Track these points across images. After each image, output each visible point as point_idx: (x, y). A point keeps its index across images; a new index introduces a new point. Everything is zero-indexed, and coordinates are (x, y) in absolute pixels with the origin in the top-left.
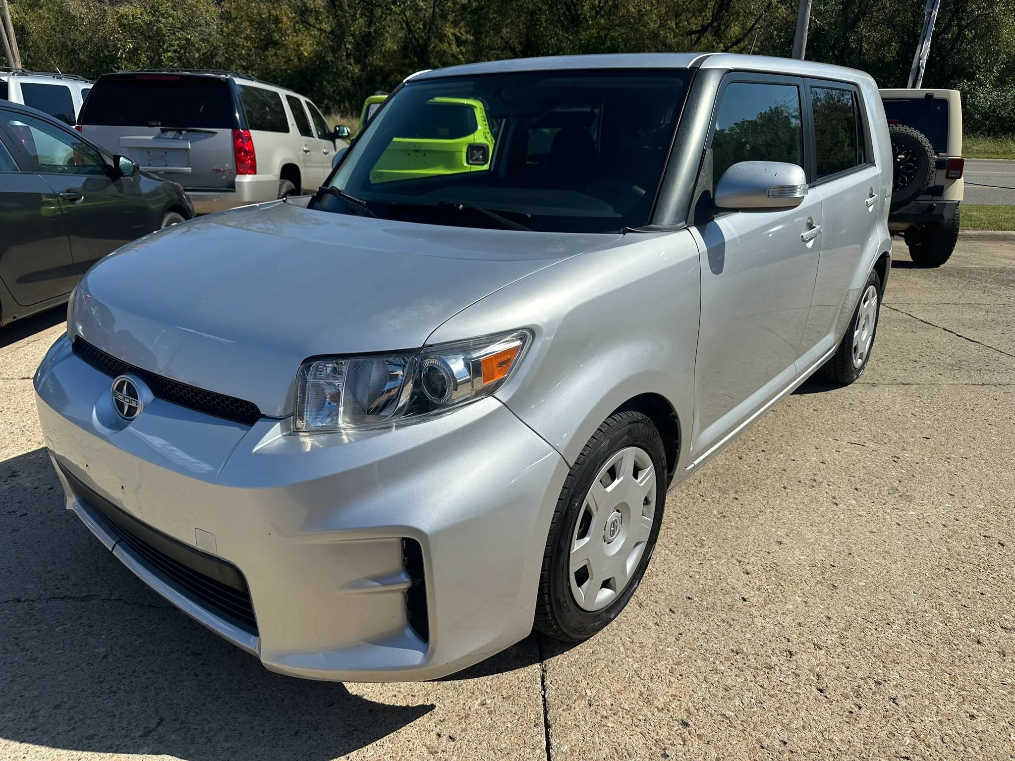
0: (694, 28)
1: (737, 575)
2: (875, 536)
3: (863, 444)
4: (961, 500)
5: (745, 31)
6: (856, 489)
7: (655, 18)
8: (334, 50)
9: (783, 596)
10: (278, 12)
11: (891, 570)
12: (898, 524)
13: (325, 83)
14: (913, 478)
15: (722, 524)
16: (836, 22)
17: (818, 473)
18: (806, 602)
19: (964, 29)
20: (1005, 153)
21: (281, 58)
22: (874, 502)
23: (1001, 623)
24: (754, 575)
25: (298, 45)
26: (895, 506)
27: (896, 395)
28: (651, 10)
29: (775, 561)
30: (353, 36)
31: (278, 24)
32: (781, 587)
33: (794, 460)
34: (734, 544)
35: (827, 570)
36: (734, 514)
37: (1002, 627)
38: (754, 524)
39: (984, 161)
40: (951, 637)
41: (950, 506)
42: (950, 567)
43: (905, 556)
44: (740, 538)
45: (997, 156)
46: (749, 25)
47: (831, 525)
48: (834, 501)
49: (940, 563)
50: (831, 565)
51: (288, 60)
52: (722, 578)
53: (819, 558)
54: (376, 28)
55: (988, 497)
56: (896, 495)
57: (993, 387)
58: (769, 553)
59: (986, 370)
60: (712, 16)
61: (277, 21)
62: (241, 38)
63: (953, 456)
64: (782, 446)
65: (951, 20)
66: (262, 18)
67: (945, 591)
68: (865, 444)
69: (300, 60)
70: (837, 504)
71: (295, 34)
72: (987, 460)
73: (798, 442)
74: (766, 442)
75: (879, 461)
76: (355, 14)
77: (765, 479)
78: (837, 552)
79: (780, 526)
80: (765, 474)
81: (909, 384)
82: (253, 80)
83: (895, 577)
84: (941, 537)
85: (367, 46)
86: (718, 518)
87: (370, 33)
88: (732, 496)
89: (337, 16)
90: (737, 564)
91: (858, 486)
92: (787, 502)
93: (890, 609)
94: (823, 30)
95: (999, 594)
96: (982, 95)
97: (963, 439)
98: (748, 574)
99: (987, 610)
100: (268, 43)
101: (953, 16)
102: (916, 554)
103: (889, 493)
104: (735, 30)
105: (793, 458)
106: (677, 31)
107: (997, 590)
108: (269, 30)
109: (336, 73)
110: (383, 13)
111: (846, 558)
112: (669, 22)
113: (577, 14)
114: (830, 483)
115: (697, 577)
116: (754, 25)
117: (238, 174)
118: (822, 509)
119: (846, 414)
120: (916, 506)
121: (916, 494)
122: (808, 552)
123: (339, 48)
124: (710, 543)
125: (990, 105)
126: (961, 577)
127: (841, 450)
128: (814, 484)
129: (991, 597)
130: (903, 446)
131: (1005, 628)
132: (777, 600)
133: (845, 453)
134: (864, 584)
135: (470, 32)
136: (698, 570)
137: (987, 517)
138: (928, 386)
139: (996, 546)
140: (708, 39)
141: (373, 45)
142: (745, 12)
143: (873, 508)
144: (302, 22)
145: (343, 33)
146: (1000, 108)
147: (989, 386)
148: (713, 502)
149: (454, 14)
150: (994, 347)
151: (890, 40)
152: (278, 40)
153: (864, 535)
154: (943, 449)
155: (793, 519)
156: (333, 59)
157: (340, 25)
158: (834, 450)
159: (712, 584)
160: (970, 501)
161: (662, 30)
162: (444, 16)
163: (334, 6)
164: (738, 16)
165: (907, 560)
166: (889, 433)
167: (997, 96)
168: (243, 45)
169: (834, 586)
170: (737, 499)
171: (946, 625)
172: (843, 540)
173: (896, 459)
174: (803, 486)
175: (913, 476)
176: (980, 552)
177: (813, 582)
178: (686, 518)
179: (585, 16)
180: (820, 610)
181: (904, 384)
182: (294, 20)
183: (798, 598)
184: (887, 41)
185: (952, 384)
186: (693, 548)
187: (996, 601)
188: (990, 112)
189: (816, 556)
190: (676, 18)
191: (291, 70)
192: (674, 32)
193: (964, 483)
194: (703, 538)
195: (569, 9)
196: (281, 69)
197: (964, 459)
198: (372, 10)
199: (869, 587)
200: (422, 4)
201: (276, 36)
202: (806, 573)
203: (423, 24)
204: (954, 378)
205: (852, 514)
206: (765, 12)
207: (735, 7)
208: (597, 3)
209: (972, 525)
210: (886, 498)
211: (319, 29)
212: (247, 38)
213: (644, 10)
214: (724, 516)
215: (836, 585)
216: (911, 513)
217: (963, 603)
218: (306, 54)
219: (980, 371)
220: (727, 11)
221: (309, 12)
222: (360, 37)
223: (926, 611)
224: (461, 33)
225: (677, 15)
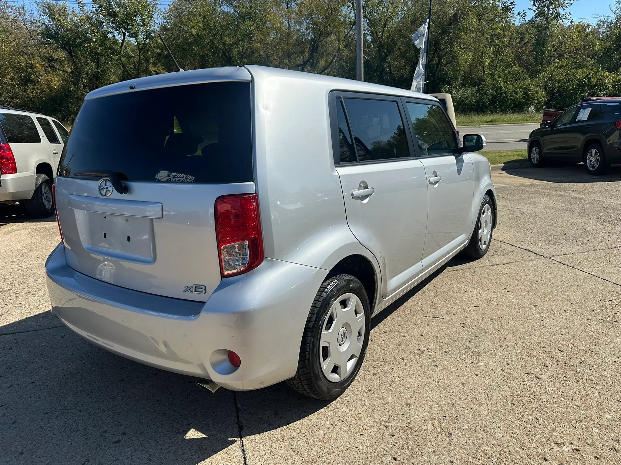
0: (299, 63)
1: (387, 439)
2: (465, 387)
3: (442, 317)
4: (506, 349)
5: (328, 64)
6: (446, 352)
7: (276, 58)
8: (75, 84)
9: (419, 450)
10: (32, 62)
11: (480, 411)
12: (476, 374)
13: (70, 104)
14: (476, 338)
15: (370, 397)
16: (375, 57)
17: (420, 343)
18: (435, 452)
19: (441, 59)
20: (472, 122)
21: (37, 90)
22: (458, 360)
23: (554, 440)
24: (397, 436)
25: (49, 81)
26: (471, 361)
27: (452, 279)
28: (274, 54)
29: (409, 421)
30: (87, 74)
31: (33, 68)
32: (416, 442)
33: (404, 336)
34: (380, 412)
35: (442, 421)
36: (375, 387)
37: (555, 443)
38: (390, 393)
39: (462, 128)
40: (528, 460)
41: (502, 354)
42: (513, 402)
43: (486, 399)
44: (383, 406)
45: (468, 124)
46: (329, 61)
47: (437, 383)
48: (435, 363)
49: (507, 400)
50: (444, 416)
51: (43, 91)
52: (377, 443)
53: (435, 412)
54: (102, 69)
55: (520, 344)
56: (470, 352)
57: (503, 265)
58: (403, 415)
59: (496, 255)
60: (309, 55)
61: (32, 67)
62: (7, 78)
63: (494, 317)
64: (394, 327)
65: (434, 54)
66: (21, 65)
67: (516, 422)
68: (443, 317)
69: (51, 91)
70: (437, 366)
71: (46, 75)
72: (513, 317)
73: (404, 322)
74: (385, 325)
75: (454, 328)
76: (87, 61)
77: (390, 354)
78: (445, 405)
79: (406, 391)
80: (389, 351)
81: (457, 270)
82: (10, 109)
83: (484, 417)
84: (503, 379)
85: (97, 80)
86: (366, 393)
87: (98, 72)
88: (372, 372)
89: (75, 62)
90: (385, 429)
91: (446, 350)
92: (407, 370)
93: (487, 445)
94: (370, 61)
95: (546, 417)
96: (455, 93)
97: (496, 304)
98: (393, 436)
99: (543, 431)
100: (26, 81)
101: (435, 52)
102: (492, 396)
103: (465, 352)
104: (322, 63)
105: (403, 335)
106: (290, 65)
107: (544, 414)
108: (27, 73)
109: (77, 98)
110: (106, 59)
111: (451, 408)
112: (285, 60)
113: (230, 56)
114: (429, 350)
115: (361, 446)
116: (332, 60)
117: (2, 174)
118: (428, 372)
119: (427, 297)
120: (483, 358)
121: (480, 349)
122: (427, 408)
123: (78, 82)
124: (365, 415)
125: (460, 98)
126: (522, 408)
127: (430, 324)
128: (420, 352)
129: (543, 421)
130: (465, 315)
131: (557, 444)
132: (416, 454)
133: (433, 326)
134: (467, 427)
135: (165, 69)
136: (360, 440)
137: (524, 358)
138: (467, 270)
139: (535, 380)
140: (308, 69)
141: (102, 79)
142: (327, 53)
143: (459, 364)
144: (50, 67)
145: (80, 73)
146: (465, 98)
147: (501, 266)
148: (361, 379)
149: (153, 59)
150: (496, 239)
151: (405, 66)
152: (34, 79)
153: (458, 387)
154: (488, 313)
155: (413, 383)
156: (75, 89)
157: (77, 68)
158: (426, 325)
159: (371, 451)
160: (512, 348)
161: (281, 65)
162: (147, 60)
163: (72, 57)
164: (323, 56)
165: (488, 402)
166: (455, 307)
167: (463, 92)
168: (9, 83)
169: (449, 434)
170: (375, 374)
171: (523, 450)
172: (447, 394)
173: (463, 325)
174: (413, 356)
175: (476, 336)
176: (528, 387)
177: (435, 434)
178: (346, 397)
179: (235, 58)
180: (445, 457)
181: (454, 271)
182: (44, 66)
183: (429, 449)
184: (404, 66)
185: (481, 267)
186: (355, 422)
187: (547, 423)
188: (461, 101)
189: (433, 411)
190: (288, 57)
191: (45, 97)
192: (288, 65)
193: (505, 336)
194: (360, 412)
195: (224, 54)
196: (38, 97)
197: (501, 319)
198: (98, 58)
199: (471, 429)
200: (131, 53)
201: (33, 77)
202: (430, 427)
203: (133, 66)
204: (481, 262)
205: (447, 372)
206: (338, 53)
207: (320, 51)
208: (241, 50)
209: (517, 367)
210: (464, 355)
211: (63, 71)
212: (12, 79)
213: (269, 54)
214: (370, 390)
215: (450, 432)
216: (481, 364)
217: (528, 429)
218: (55, 87)
219: (493, 255)
220: (316, 53)
221: (54, 60)
222: (92, 75)
223: (509, 442)
224: (159, 70)
225: (289, 56)
